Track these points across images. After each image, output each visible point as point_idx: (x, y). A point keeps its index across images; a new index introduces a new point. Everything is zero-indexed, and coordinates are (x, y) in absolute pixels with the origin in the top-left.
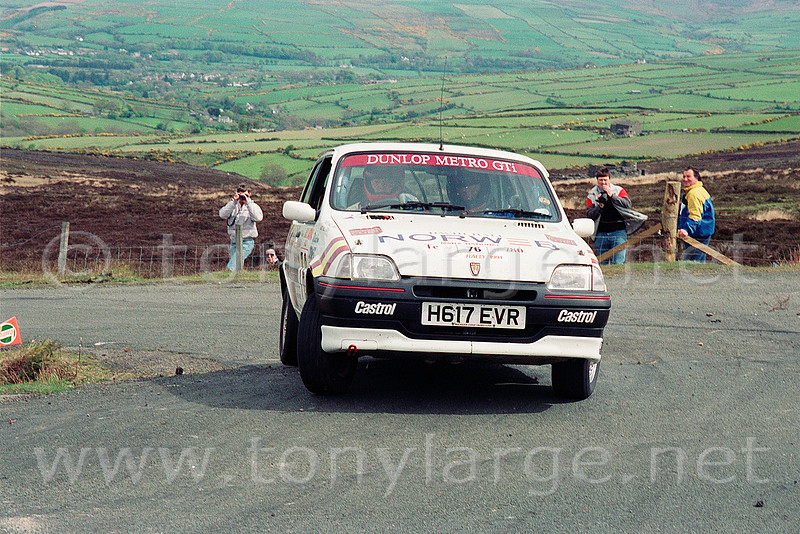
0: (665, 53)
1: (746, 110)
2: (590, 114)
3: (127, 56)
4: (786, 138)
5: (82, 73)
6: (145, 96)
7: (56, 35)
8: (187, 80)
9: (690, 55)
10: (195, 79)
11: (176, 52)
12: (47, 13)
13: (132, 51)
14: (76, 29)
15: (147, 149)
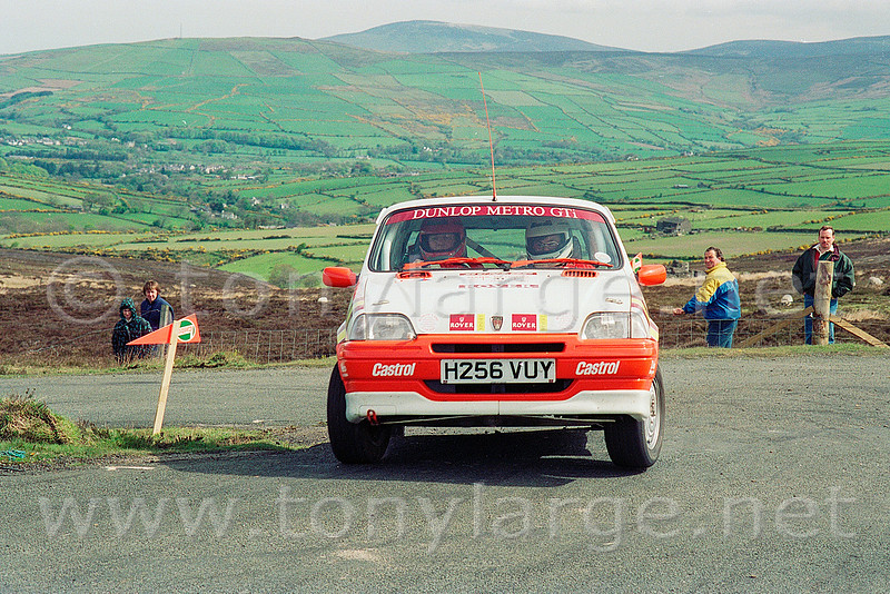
0: (713, 144)
1: (804, 207)
2: (633, 210)
3: (120, 146)
4: (851, 237)
5: (70, 164)
6: (140, 189)
7: (41, 123)
8: (186, 172)
9: (742, 147)
10: (196, 171)
11: (174, 141)
12: (32, 99)
13: (125, 140)
14: (62, 117)
15: (143, 247)
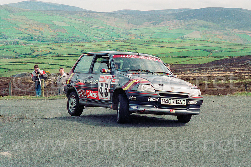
0: (117, 38)
9: (125, 39)
